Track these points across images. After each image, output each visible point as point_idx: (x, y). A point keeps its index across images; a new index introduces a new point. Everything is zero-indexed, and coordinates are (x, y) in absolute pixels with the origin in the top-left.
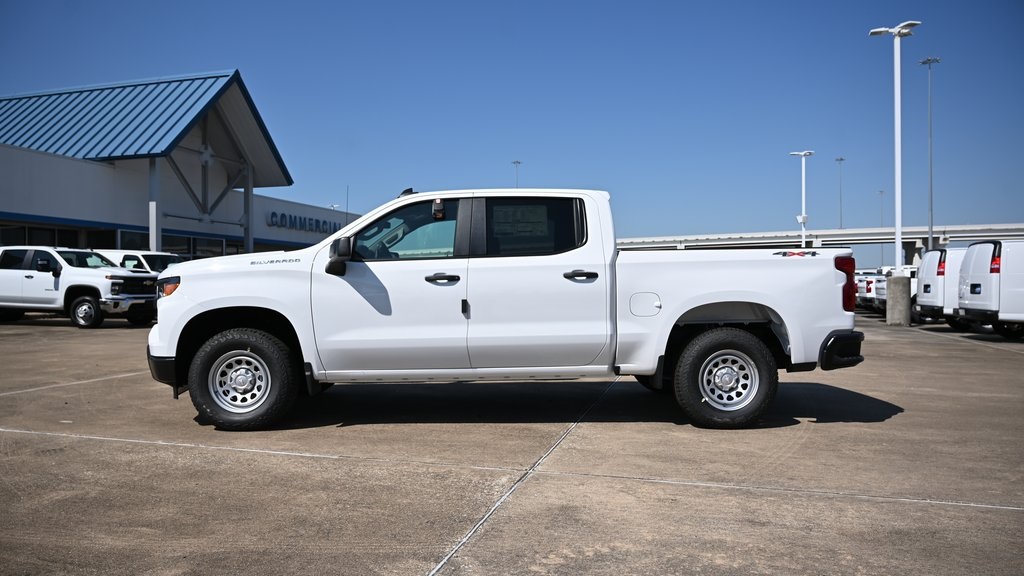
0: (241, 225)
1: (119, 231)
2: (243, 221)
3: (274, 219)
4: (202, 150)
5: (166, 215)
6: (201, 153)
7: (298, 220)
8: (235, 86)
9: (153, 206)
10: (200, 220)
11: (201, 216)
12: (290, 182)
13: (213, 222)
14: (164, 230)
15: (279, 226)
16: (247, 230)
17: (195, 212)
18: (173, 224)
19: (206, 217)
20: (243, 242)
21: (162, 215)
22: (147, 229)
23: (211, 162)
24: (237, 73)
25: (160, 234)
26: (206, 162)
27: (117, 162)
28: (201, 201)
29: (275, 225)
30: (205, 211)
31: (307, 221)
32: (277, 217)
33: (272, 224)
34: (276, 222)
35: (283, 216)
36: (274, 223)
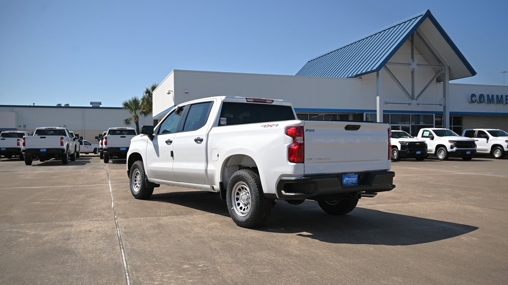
0: (440, 105)
1: (365, 114)
2: (442, 102)
3: (474, 99)
4: (411, 62)
5: (386, 103)
6: (410, 64)
7: (495, 97)
8: (428, 20)
9: (378, 98)
10: (409, 104)
11: (410, 102)
12: (473, 73)
13: (418, 104)
14: (384, 111)
15: (478, 103)
16: (445, 107)
17: (408, 100)
18: (389, 108)
19: (414, 102)
20: (442, 115)
21: (384, 103)
22: (376, 111)
23: (417, 68)
24: (428, 12)
25: (382, 113)
26: (413, 69)
27: (363, 76)
28: (411, 95)
29: (474, 102)
30: (413, 99)
31: (504, 97)
32: (475, 96)
33: (472, 102)
34: (476, 100)
35: (481, 96)
36: (474, 101)
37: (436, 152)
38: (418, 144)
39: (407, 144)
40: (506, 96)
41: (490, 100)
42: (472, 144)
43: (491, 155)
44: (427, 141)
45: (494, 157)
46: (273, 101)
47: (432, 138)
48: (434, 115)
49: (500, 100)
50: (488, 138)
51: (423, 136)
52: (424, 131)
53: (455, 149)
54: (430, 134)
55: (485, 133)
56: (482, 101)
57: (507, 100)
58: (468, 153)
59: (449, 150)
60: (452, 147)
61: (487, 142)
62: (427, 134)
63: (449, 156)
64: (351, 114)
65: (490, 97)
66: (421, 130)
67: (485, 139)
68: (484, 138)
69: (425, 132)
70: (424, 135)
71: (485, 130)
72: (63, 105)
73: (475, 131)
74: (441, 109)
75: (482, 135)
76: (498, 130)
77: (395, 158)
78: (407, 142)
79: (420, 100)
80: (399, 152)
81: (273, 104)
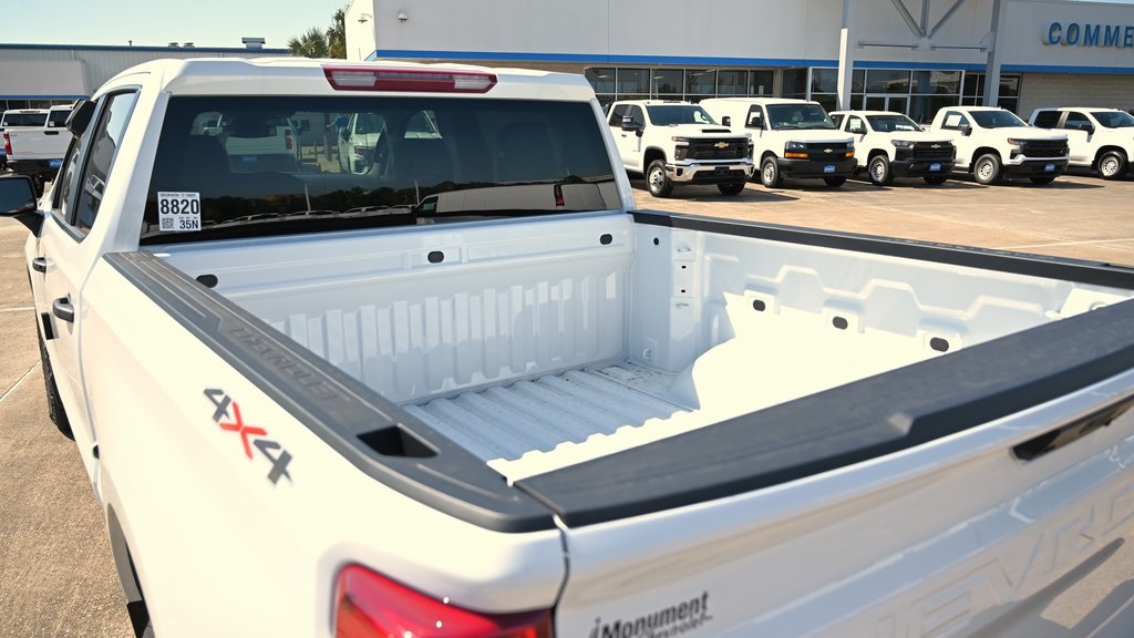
0: (982, 49)
1: (811, 68)
2: (987, 43)
3: (1056, 34)
5: (862, 45)
7: (1103, 31)
9: (844, 32)
10: (914, 47)
11: (916, 41)
13: (934, 48)
14: (856, 63)
15: (1063, 45)
16: (991, 55)
17: (912, 39)
18: (868, 55)
19: (925, 42)
20: (984, 72)
21: (857, 44)
22: (836, 63)
25: (851, 68)
28: (919, 25)
29: (1056, 43)
30: (923, 35)
31: (1122, 32)
32: (1060, 29)
33: (1052, 42)
34: (1059, 38)
35: (1074, 27)
36: (1055, 40)
37: (972, 165)
38: (936, 146)
39: (912, 147)
40: (1128, 28)
41: (1091, 37)
42: (1061, 146)
43: (1094, 171)
44: (955, 138)
45: (1100, 176)
46: (493, 79)
47: (968, 132)
48: (964, 72)
49: (1111, 38)
50: (1091, 130)
51: (944, 126)
52: (949, 113)
53: (1020, 158)
54: (964, 120)
55: (1087, 119)
56: (1073, 40)
57: (1127, 36)
58: (1050, 168)
59: (1006, 161)
60: (1013, 155)
61: (1089, 141)
62: (954, 121)
63: (1005, 177)
64: (779, 71)
65: (1093, 30)
66: (942, 112)
67: (1086, 133)
68: (1082, 129)
69: (951, 117)
70: (948, 123)
71: (1086, 111)
72: (181, 45)
73: (1061, 112)
74: (979, 59)
75: (1077, 121)
76: (1115, 110)
77: (880, 178)
78: (910, 143)
79: (938, 39)
80: (890, 167)
81: (492, 94)
